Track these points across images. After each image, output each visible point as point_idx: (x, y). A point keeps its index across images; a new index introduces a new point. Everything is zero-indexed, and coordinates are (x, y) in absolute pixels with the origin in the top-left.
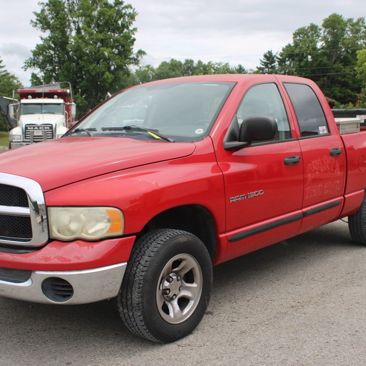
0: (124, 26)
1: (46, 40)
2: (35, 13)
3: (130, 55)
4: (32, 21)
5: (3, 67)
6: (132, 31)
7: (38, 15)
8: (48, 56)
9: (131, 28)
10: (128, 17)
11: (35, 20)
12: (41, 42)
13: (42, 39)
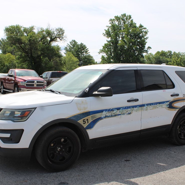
0: (143, 36)
1: (108, 42)
2: (105, 30)
3: (144, 49)
4: (103, 33)
5: (89, 53)
6: (146, 38)
7: (106, 31)
8: (109, 49)
9: (145, 37)
10: (144, 32)
11: (105, 33)
12: (107, 43)
13: (107, 41)
